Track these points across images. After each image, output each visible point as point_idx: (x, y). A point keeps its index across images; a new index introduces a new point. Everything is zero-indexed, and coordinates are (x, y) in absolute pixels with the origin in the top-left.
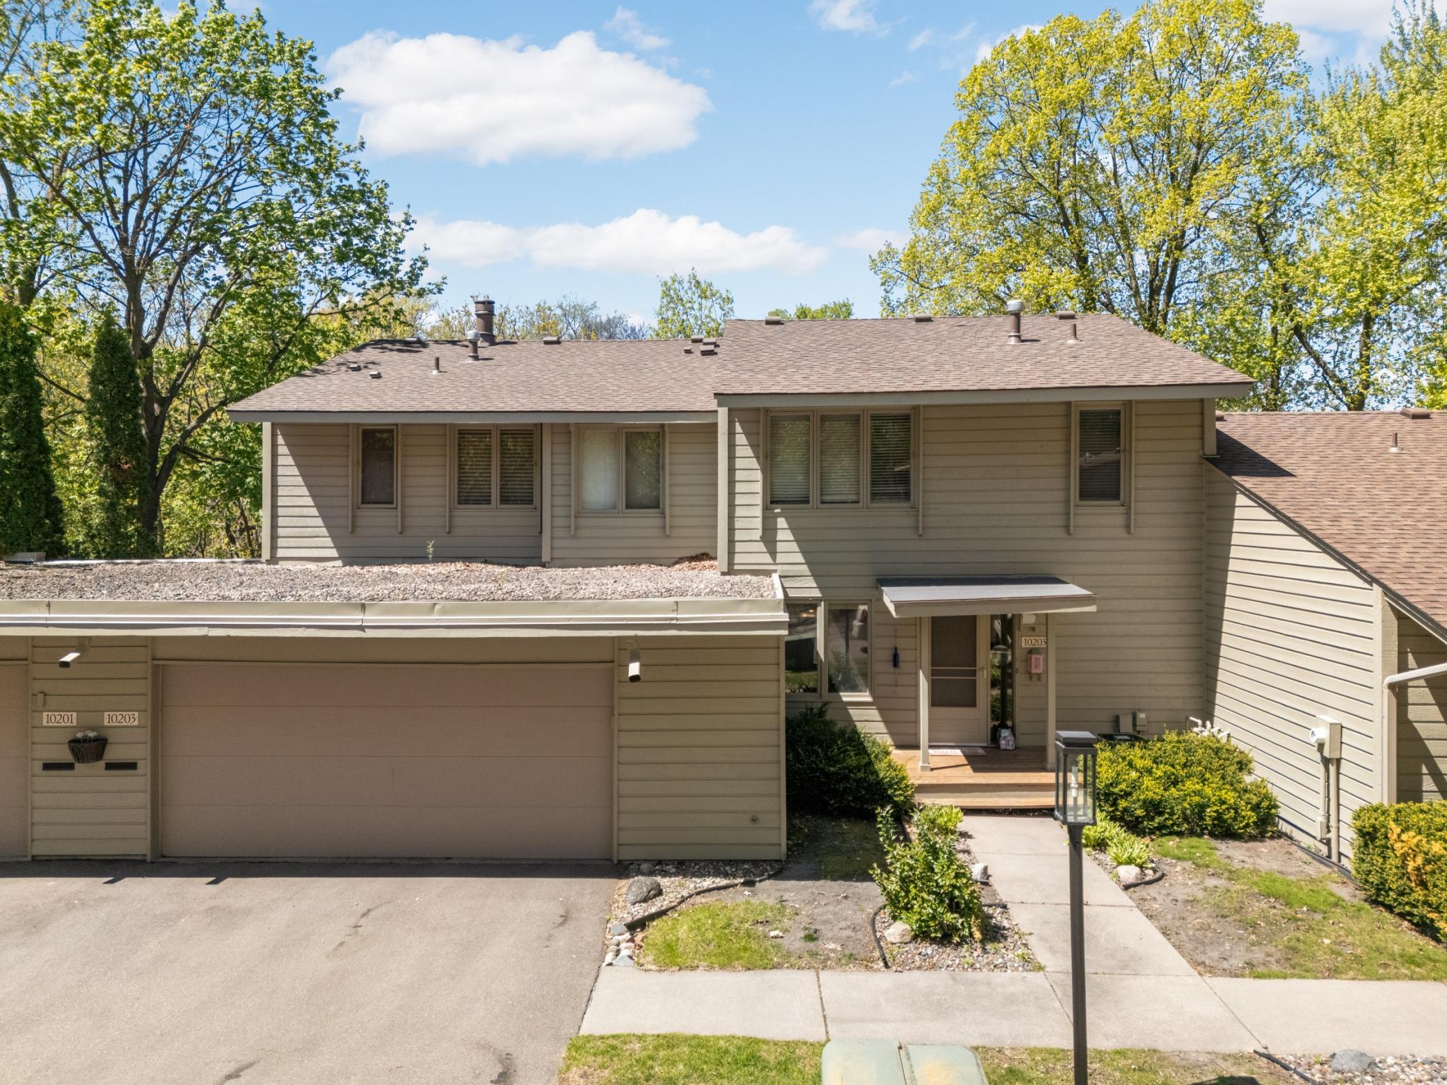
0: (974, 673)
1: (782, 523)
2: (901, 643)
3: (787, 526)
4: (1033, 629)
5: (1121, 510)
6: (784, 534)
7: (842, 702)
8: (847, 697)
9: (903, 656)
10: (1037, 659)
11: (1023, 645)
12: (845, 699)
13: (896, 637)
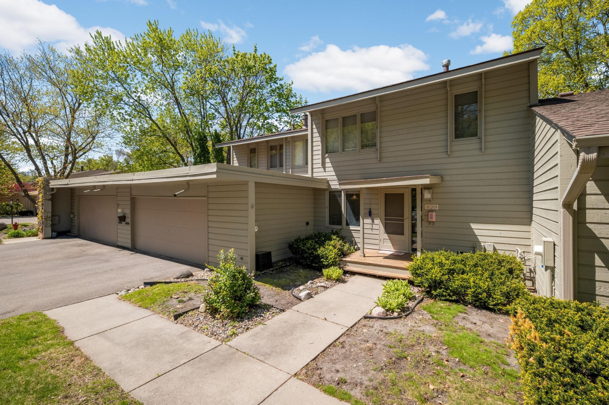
0: (403, 220)
1: (328, 160)
2: (373, 207)
3: (329, 161)
4: (430, 201)
5: (478, 141)
6: (328, 165)
7: (350, 230)
8: (352, 228)
9: (373, 212)
10: (432, 215)
11: (426, 208)
12: (351, 229)
13: (370, 204)
